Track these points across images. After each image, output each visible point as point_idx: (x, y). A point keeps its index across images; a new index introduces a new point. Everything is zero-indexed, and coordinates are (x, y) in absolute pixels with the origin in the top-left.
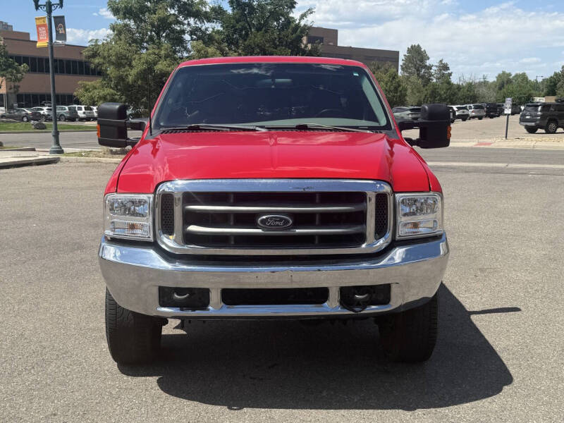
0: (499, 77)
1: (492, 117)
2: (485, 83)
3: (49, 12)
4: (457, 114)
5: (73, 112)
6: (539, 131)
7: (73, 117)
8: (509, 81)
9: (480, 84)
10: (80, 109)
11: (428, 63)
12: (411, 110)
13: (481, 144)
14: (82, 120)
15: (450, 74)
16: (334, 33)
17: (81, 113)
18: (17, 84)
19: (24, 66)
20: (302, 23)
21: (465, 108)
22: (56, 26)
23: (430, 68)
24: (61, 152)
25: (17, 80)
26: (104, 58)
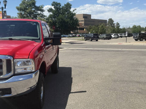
0: (133, 26)
1: (129, 37)
2: (129, 28)
4: (119, 36)
6: (138, 40)
8: (136, 28)
9: (128, 28)
11: (114, 23)
12: (106, 35)
13: (119, 44)
15: (120, 26)
16: (90, 16)
20: (74, 12)
21: (122, 34)
23: (114, 24)
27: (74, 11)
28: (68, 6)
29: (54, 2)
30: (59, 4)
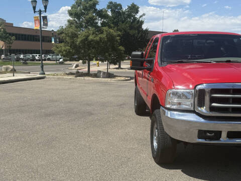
3: (40, 14)
5: (34, 57)
7: (33, 59)
10: (37, 56)
14: (37, 60)
17: (37, 58)
18: (10, 45)
19: (14, 38)
22: (43, 20)
24: (44, 74)
25: (10, 43)
26: (66, 34)
27: (141, 17)
28: (134, 9)
29: (111, 3)
30: (120, 5)
